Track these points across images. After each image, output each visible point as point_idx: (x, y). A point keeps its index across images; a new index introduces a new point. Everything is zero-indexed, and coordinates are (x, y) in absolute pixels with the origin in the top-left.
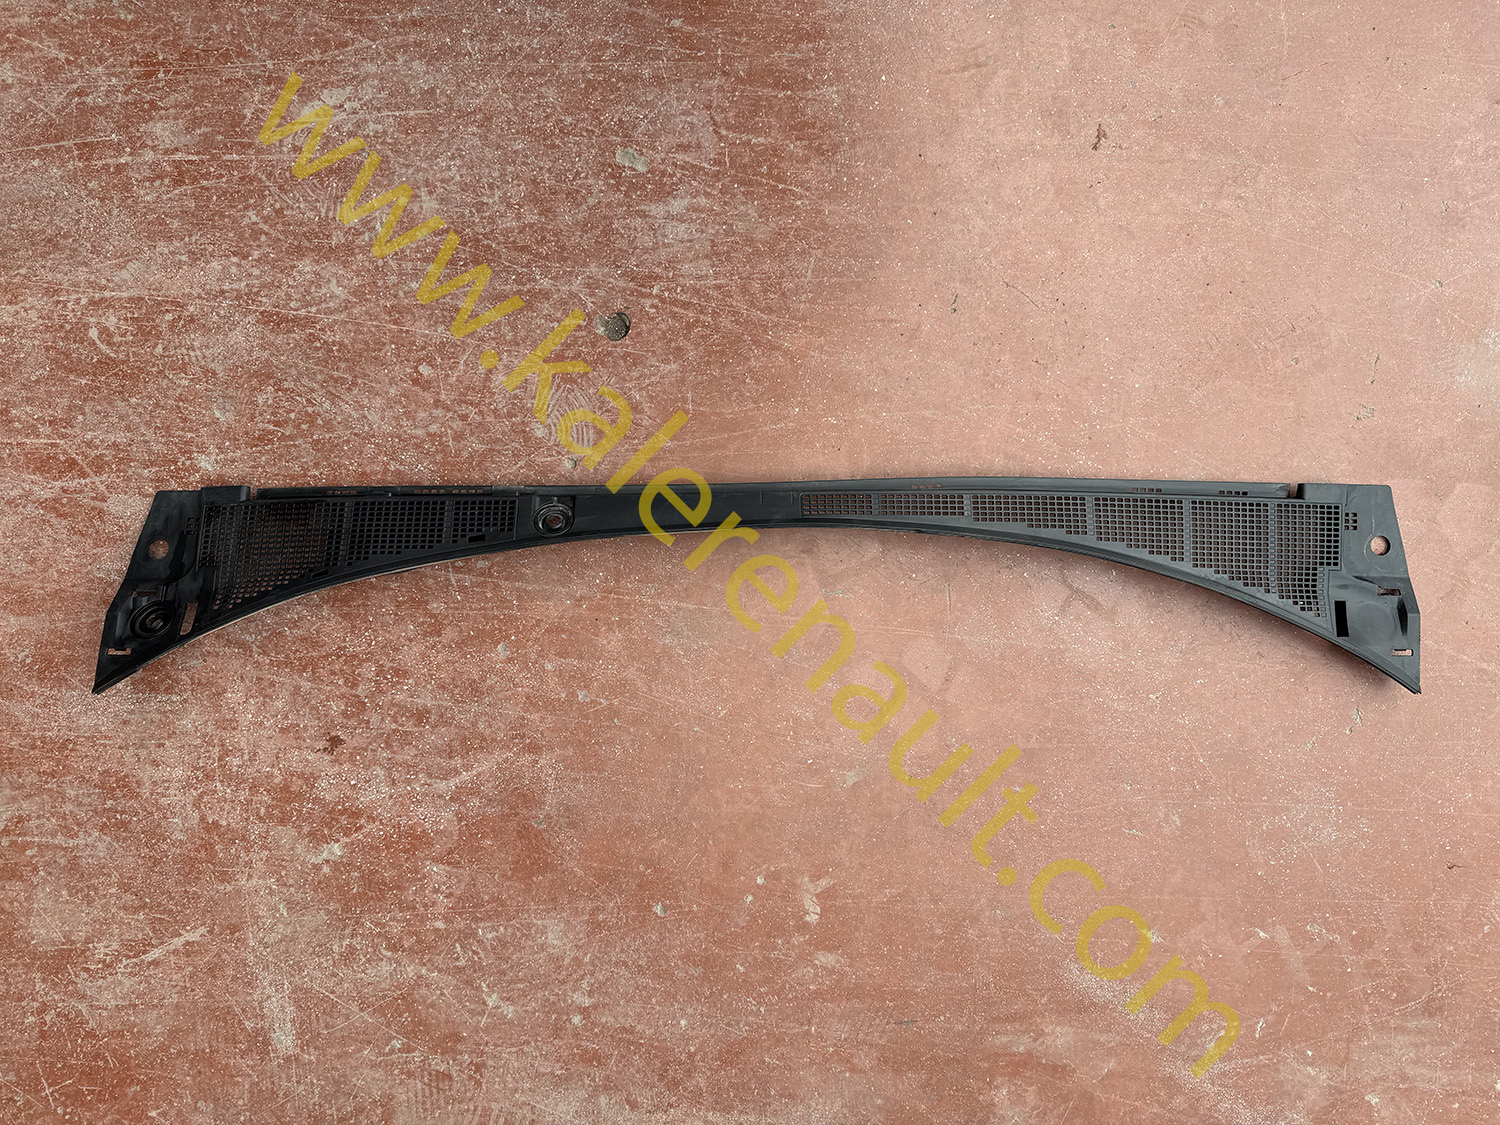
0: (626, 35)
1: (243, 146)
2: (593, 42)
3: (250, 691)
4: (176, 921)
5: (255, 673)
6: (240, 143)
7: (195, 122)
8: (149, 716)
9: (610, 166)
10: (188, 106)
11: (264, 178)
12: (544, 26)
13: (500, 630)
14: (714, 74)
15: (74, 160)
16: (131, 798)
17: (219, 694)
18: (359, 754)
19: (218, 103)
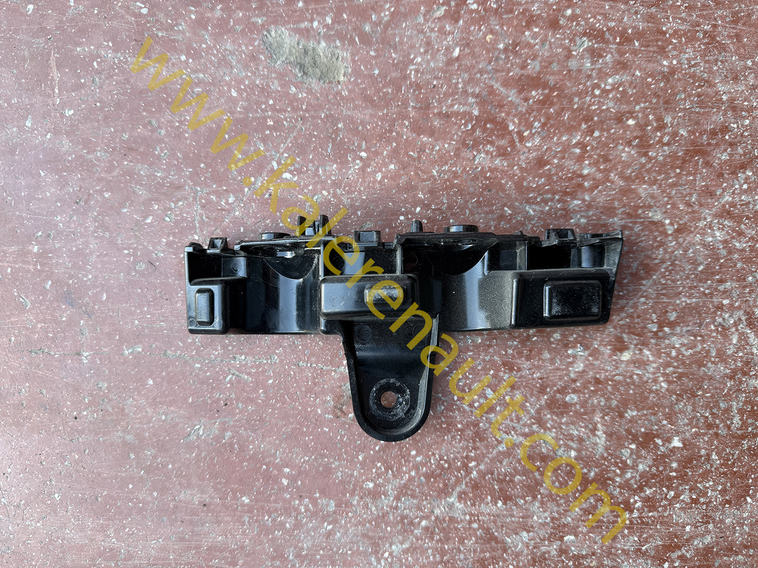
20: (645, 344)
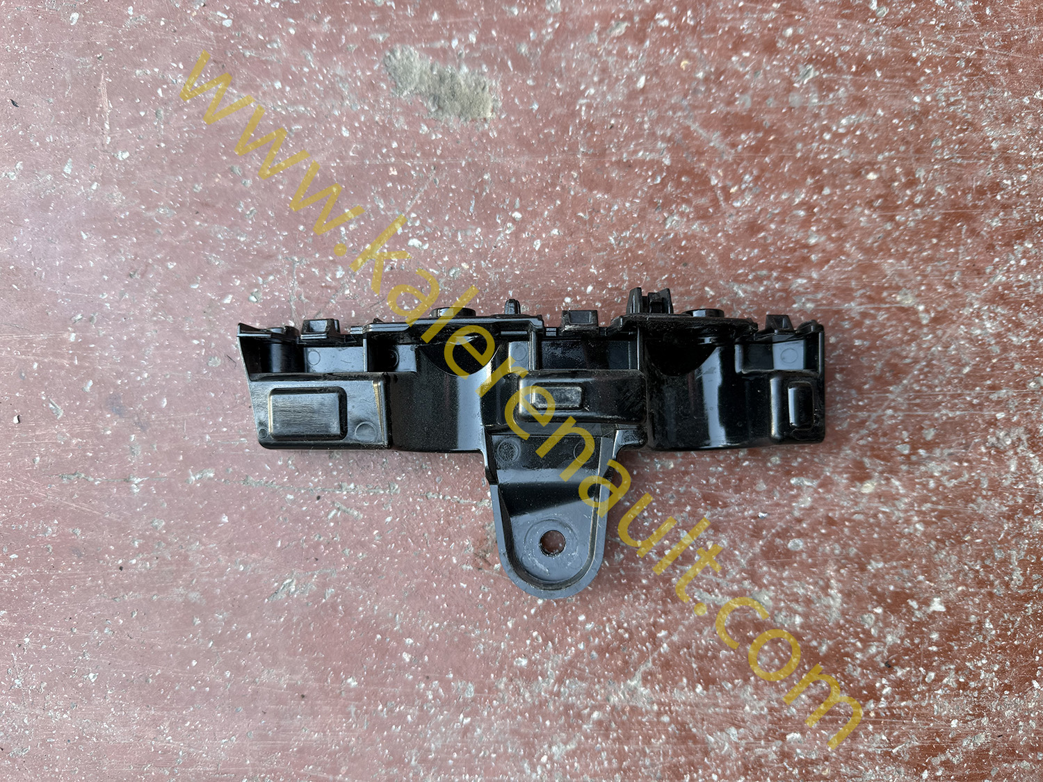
20: (894, 471)
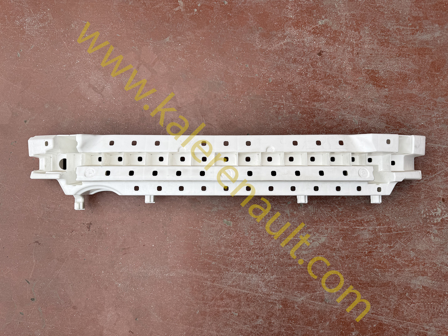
0: (229, 260)
1: (343, 230)
2: (238, 258)
3: (344, 70)
4: (368, 3)
5: (343, 75)
6: (343, 231)
7: (357, 238)
8: (374, 63)
9: (234, 221)
10: (359, 242)
11: (337, 221)
12: (253, 263)
13: (271, 86)
14: (203, 247)
15: (393, 228)
16: (380, 39)
17: (354, 69)
18: (313, 50)
19: (350, 243)
